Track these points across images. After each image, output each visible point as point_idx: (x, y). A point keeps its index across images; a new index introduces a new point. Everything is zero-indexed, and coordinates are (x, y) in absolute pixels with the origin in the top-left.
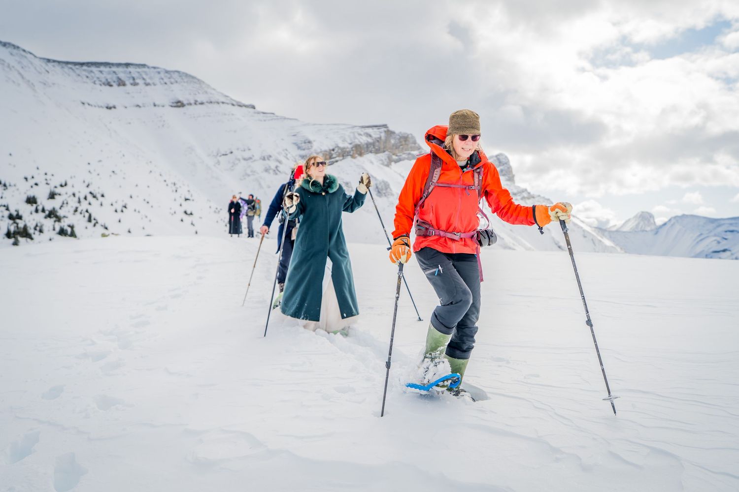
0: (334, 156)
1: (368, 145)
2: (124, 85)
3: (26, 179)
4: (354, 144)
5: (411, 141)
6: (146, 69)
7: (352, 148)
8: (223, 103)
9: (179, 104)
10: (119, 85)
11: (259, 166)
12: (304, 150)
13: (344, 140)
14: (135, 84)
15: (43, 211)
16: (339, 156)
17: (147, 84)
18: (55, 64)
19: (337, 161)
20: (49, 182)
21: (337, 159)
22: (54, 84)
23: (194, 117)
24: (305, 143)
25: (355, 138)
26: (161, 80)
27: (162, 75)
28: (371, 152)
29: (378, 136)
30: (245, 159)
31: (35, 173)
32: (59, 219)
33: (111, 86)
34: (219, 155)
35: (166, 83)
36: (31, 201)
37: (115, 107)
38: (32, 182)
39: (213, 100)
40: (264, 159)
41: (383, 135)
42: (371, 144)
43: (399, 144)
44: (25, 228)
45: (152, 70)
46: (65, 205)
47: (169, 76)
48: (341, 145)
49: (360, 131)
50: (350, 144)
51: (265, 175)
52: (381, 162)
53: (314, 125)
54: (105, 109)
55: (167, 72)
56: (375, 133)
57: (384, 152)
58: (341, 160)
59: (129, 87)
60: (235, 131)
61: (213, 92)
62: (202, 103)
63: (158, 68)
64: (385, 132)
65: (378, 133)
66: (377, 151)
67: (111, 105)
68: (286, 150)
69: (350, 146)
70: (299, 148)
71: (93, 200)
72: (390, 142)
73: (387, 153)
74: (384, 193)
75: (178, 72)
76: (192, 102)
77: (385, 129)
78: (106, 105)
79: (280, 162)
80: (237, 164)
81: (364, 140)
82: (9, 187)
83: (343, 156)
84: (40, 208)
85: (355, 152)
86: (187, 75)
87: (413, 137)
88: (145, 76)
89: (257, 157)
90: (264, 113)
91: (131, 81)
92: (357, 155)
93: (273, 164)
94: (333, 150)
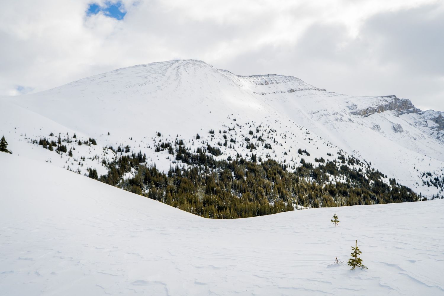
0: (368, 112)
1: (386, 106)
2: (268, 84)
3: (246, 124)
4: (378, 106)
5: (409, 103)
6: (276, 77)
7: (378, 108)
8: (311, 89)
9: (292, 91)
10: (266, 84)
11: (332, 118)
12: (353, 109)
13: (373, 104)
14: (273, 83)
15: (256, 137)
16: (371, 112)
17: (277, 83)
18: (241, 77)
19: (370, 115)
20: (255, 125)
21: (370, 113)
22: (243, 85)
23: (299, 96)
24: (353, 106)
25: (379, 102)
26: (283, 81)
27: (283, 78)
28: (388, 110)
29: (391, 101)
30: (325, 115)
31: (248, 121)
32: (263, 141)
33: (263, 85)
34: (313, 113)
35: (285, 82)
36: (251, 133)
37: (265, 94)
38: (249, 125)
39: (307, 88)
40: (334, 114)
41: (393, 100)
42: (388, 105)
43: (401, 105)
44: (252, 144)
45: (279, 76)
46: (263, 135)
47: (286, 79)
48: (372, 106)
49: (381, 99)
50: (377, 106)
51: (336, 122)
52: (394, 114)
53: (356, 97)
54: (262, 95)
55: (285, 77)
56: (389, 100)
57: (394, 109)
58: (372, 114)
59: (270, 85)
60: (319, 102)
61: (306, 84)
62: (302, 90)
63: (281, 75)
64: (394, 99)
65: (391, 100)
66: (391, 109)
67: (264, 93)
68: (345, 110)
69: (376, 107)
70: (350, 109)
71: (273, 133)
72: (397, 104)
73: (396, 110)
74: (399, 131)
75: (290, 76)
76: (298, 89)
77: (395, 98)
78: (262, 93)
79: (342, 116)
80: (321, 117)
81: (384, 103)
82: (242, 128)
83: (373, 112)
84: (255, 136)
85: (379, 110)
86: (294, 77)
87: (410, 101)
88: (276, 80)
89: (331, 114)
90: (330, 93)
91: (271, 82)
92: (380, 111)
93: (339, 117)
94: (368, 109)
